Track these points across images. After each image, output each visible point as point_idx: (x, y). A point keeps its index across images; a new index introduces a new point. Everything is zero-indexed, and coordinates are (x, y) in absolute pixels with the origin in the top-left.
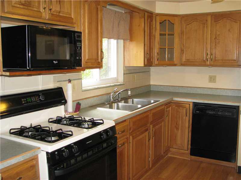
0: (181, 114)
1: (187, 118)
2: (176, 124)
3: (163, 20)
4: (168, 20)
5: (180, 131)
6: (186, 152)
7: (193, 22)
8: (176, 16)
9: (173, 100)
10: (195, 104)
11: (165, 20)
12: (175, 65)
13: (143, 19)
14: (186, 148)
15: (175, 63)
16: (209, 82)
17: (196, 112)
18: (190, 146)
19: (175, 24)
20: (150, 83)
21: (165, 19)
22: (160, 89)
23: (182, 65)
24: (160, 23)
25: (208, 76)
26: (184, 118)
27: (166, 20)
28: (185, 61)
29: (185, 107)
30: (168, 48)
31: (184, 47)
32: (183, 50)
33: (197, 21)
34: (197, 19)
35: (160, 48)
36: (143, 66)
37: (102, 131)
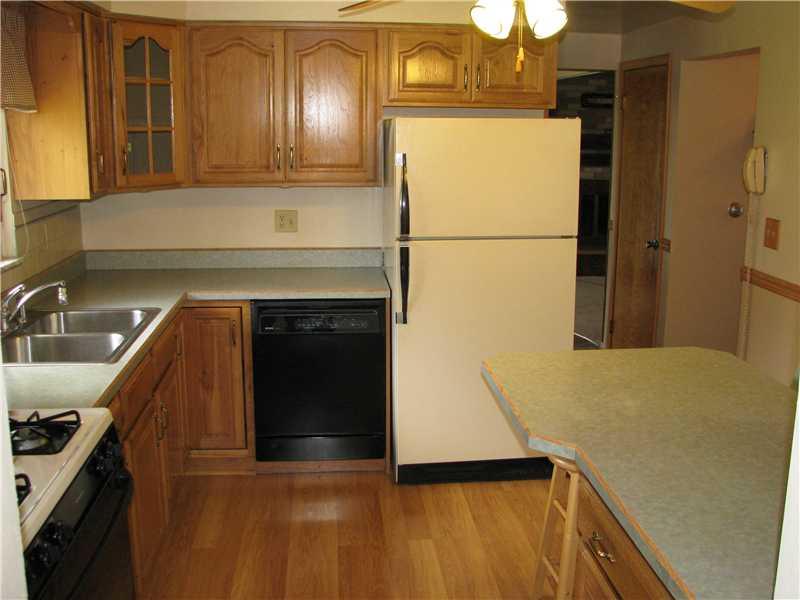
0: (216, 339)
1: (237, 352)
2: (204, 373)
3: (136, 38)
4: (150, 38)
5: (216, 393)
6: (244, 452)
7: (231, 46)
8: (175, 26)
9: (189, 298)
10: (260, 306)
11: (140, 39)
12: (176, 185)
13: (79, 35)
14: (240, 441)
15: (178, 179)
16: (276, 231)
17: (263, 330)
18: (252, 434)
19: (171, 51)
20: (81, 246)
21: (141, 35)
22: (118, 265)
23: (198, 182)
24: (126, 48)
25: (273, 213)
26: (227, 350)
27: (143, 38)
28: (209, 173)
29: (228, 319)
30: (153, 132)
31: (203, 127)
32: (201, 137)
33: (242, 45)
34: (241, 39)
35: (129, 132)
36: (88, 197)
37: (94, 451)
